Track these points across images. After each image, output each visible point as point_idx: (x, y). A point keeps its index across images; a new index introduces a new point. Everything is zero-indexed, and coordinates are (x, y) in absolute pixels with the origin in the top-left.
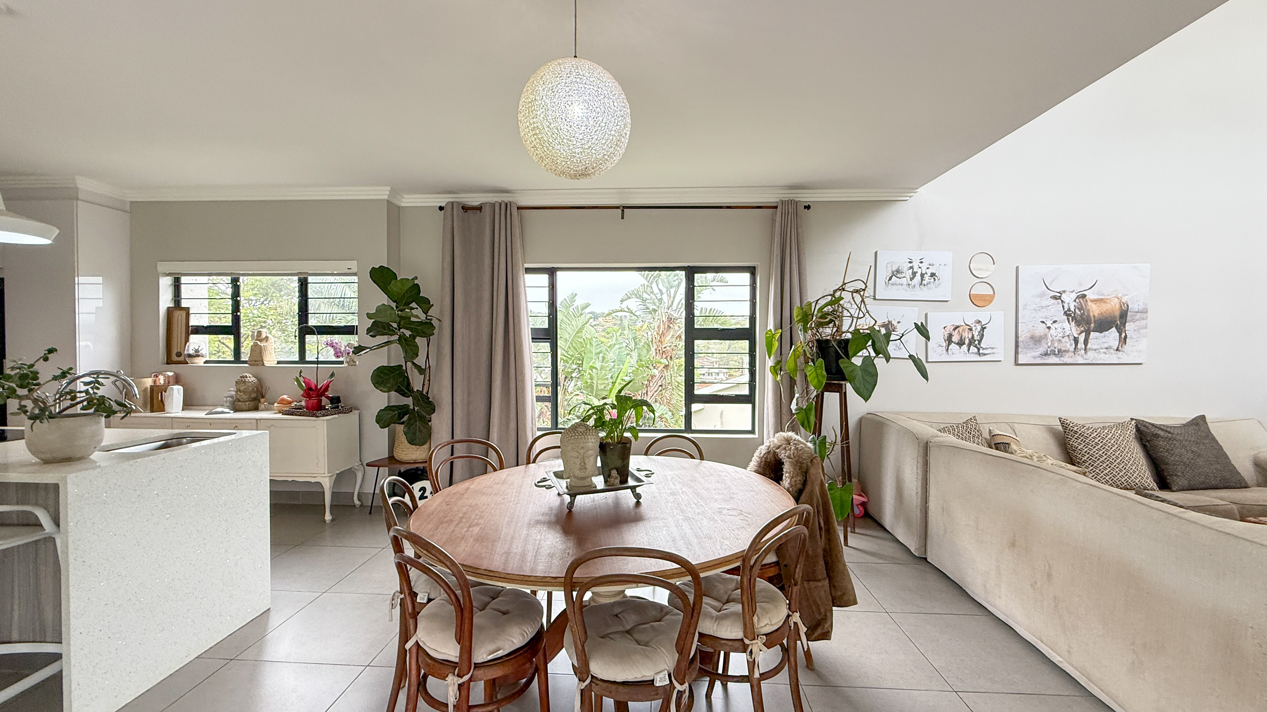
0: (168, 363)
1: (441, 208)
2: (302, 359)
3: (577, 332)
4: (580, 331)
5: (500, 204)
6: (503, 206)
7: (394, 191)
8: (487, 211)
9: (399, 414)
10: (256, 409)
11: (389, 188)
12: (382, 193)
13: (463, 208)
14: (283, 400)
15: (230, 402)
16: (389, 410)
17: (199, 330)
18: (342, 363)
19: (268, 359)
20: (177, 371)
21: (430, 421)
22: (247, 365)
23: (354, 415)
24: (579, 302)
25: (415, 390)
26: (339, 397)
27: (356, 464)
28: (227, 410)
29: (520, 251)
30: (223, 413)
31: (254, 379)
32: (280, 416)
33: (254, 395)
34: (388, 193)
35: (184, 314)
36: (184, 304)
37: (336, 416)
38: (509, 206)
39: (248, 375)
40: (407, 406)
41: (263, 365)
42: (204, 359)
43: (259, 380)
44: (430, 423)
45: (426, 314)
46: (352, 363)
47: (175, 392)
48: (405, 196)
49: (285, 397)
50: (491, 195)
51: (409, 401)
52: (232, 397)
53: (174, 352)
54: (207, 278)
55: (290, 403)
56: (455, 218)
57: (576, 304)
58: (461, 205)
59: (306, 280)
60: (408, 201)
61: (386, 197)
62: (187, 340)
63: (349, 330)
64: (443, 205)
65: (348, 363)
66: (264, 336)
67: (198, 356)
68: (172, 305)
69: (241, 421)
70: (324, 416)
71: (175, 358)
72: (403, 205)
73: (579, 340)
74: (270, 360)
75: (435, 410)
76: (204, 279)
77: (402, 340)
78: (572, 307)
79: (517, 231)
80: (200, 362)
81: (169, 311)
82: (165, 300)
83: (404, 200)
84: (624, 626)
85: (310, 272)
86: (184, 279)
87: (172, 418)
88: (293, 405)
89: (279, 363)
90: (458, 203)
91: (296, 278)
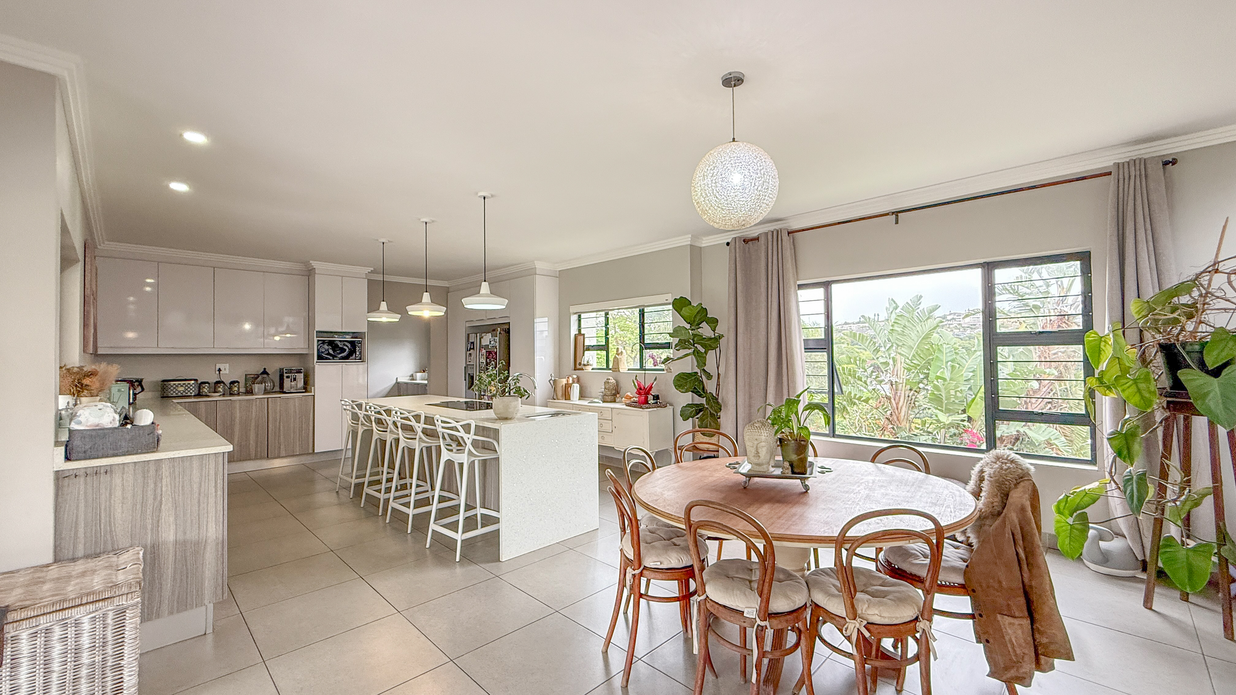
0: (575, 370)
1: (728, 244)
2: (642, 368)
3: (923, 339)
4: (927, 336)
5: (773, 232)
6: (775, 233)
7: (695, 237)
8: (762, 240)
9: (696, 410)
10: (614, 401)
11: (690, 236)
12: (686, 240)
13: (744, 241)
14: (627, 396)
15: (602, 396)
16: (688, 407)
17: (589, 348)
18: (663, 370)
19: (622, 367)
20: (580, 375)
21: (719, 418)
22: (611, 371)
23: (669, 409)
24: (925, 305)
25: (708, 392)
26: (658, 396)
27: (671, 446)
28: (600, 401)
29: (791, 271)
30: (598, 402)
31: (613, 381)
32: (625, 407)
33: (614, 392)
34: (690, 239)
35: (582, 337)
36: (582, 332)
37: (655, 409)
38: (779, 233)
39: (611, 378)
40: (702, 404)
41: (619, 371)
42: (591, 367)
43: (617, 382)
44: (719, 420)
45: (714, 331)
46: (669, 370)
47: (575, 387)
48: (704, 239)
49: (629, 394)
50: (767, 225)
51: (703, 401)
52: (602, 393)
53: (578, 363)
54: (595, 313)
55: (631, 398)
56: (737, 250)
57: (921, 308)
58: (743, 239)
59: (643, 310)
60: (706, 242)
61: (689, 243)
62: (583, 355)
63: (667, 346)
64: (729, 241)
65: (667, 370)
66: (620, 351)
67: (588, 365)
68: (577, 333)
69: (604, 409)
70: (647, 408)
71: (578, 367)
72: (703, 245)
73: (926, 347)
74: (624, 368)
75: (721, 409)
76: (594, 314)
77: (696, 353)
78: (917, 311)
79: (788, 253)
80: (589, 369)
81: (576, 337)
82: (574, 331)
83: (703, 242)
84: (751, 577)
85: (645, 304)
86: (583, 316)
87: (573, 404)
88: (632, 400)
89: (629, 370)
90: (740, 238)
91: (638, 309)
